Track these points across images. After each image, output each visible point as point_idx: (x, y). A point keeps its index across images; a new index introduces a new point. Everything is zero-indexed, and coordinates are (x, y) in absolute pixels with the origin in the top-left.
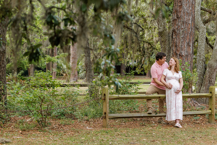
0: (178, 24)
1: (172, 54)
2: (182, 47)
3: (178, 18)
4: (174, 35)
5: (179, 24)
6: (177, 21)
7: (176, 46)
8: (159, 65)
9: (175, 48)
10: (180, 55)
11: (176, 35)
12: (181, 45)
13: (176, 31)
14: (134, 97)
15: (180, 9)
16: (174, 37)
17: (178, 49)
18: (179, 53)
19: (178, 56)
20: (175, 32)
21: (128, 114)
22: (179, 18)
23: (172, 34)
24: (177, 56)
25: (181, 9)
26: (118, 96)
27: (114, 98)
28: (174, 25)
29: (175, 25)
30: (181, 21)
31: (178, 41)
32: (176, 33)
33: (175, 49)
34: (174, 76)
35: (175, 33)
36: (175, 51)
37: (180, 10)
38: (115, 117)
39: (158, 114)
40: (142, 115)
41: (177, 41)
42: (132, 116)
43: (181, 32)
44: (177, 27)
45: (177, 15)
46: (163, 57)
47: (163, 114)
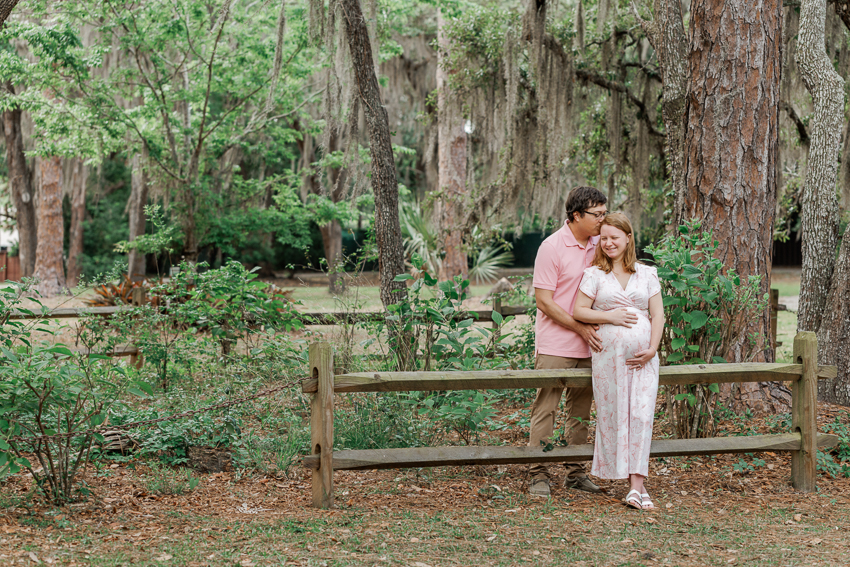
0: (708, 69)
1: (685, 195)
2: (723, 166)
3: (705, 44)
4: (693, 117)
5: (713, 70)
6: (703, 58)
7: (699, 163)
8: (577, 239)
9: (696, 169)
10: (713, 199)
11: (698, 116)
12: (720, 160)
13: (700, 101)
14: (446, 378)
15: (714, 8)
16: (691, 125)
17: (709, 174)
18: (711, 192)
19: (708, 202)
20: (697, 102)
21: (419, 453)
22: (713, 44)
23: (687, 114)
24: (703, 205)
25: (718, 8)
26: (376, 376)
27: (359, 386)
28: (694, 75)
29: (697, 74)
30: (719, 57)
31: (707, 140)
32: (701, 108)
33: (695, 176)
34: (626, 294)
35: (695, 108)
36: (694, 184)
37: (717, 12)
38: (362, 465)
39: (555, 450)
40: (485, 456)
41: (703, 142)
42: (436, 458)
43: (718, 102)
44: (701, 84)
45: (705, 34)
46: (590, 205)
47: (581, 450)
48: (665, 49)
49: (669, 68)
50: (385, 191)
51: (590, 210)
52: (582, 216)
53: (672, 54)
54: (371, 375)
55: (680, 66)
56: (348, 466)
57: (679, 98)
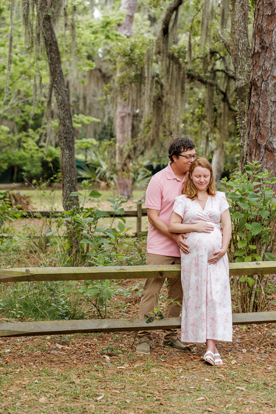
0: (264, 64)
1: (248, 145)
2: (273, 126)
3: (263, 48)
4: (254, 95)
5: (267, 65)
6: (261, 57)
7: (257, 125)
8: (176, 174)
9: (255, 129)
10: (266, 148)
11: (257, 94)
12: (271, 123)
13: (259, 84)
14: (78, 272)
15: (269, 25)
16: (253, 100)
17: (263, 132)
18: (265, 144)
19: (263, 150)
20: (257, 85)
21: (57, 324)
22: (267, 48)
23: (250, 93)
24: (260, 152)
25: (272, 25)
26: (27, 270)
27: (15, 278)
28: (255, 68)
29: (257, 68)
30: (271, 56)
31: (263, 110)
32: (259, 89)
33: (255, 133)
34: (204, 212)
35: (255, 89)
36: (254, 138)
37: (270, 28)
38: (16, 333)
39: (154, 321)
40: (105, 326)
41: (261, 111)
42: (70, 329)
43: (270, 86)
44: (259, 73)
45: (262, 41)
46: (182, 150)
47: (173, 322)
48: (237, 55)
49: (239, 67)
50: (66, 141)
51: (182, 154)
52: (178, 158)
53: (241, 58)
54: (23, 270)
55: (246, 66)
56: (6, 335)
57: (245, 85)
